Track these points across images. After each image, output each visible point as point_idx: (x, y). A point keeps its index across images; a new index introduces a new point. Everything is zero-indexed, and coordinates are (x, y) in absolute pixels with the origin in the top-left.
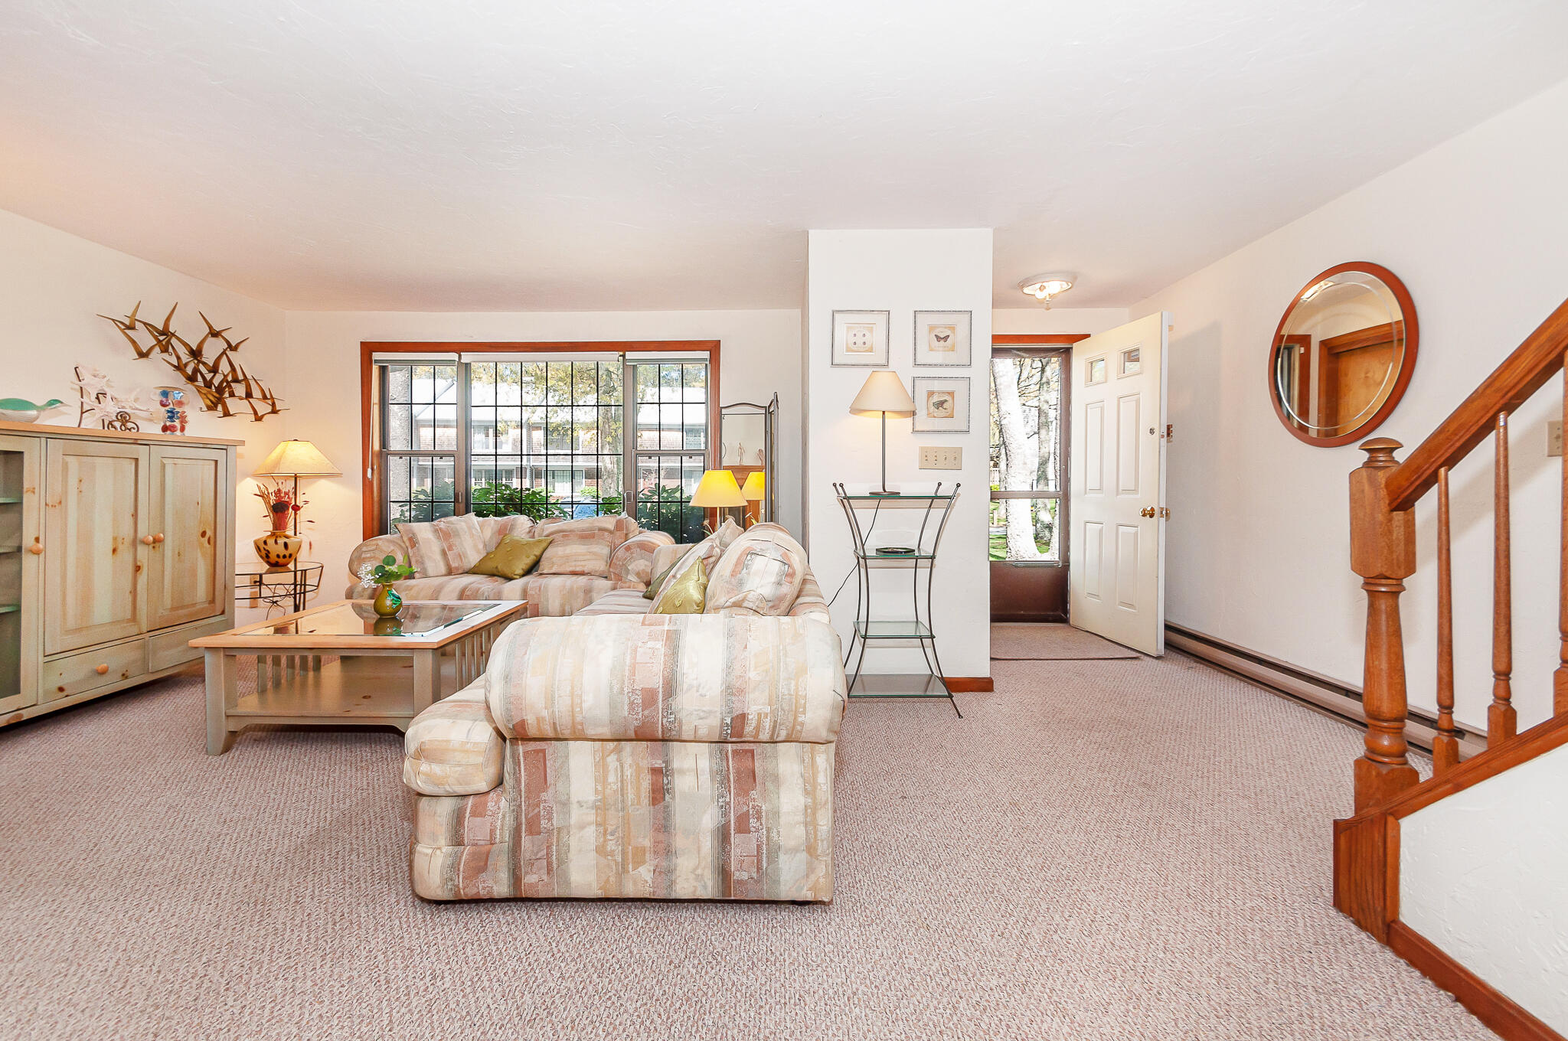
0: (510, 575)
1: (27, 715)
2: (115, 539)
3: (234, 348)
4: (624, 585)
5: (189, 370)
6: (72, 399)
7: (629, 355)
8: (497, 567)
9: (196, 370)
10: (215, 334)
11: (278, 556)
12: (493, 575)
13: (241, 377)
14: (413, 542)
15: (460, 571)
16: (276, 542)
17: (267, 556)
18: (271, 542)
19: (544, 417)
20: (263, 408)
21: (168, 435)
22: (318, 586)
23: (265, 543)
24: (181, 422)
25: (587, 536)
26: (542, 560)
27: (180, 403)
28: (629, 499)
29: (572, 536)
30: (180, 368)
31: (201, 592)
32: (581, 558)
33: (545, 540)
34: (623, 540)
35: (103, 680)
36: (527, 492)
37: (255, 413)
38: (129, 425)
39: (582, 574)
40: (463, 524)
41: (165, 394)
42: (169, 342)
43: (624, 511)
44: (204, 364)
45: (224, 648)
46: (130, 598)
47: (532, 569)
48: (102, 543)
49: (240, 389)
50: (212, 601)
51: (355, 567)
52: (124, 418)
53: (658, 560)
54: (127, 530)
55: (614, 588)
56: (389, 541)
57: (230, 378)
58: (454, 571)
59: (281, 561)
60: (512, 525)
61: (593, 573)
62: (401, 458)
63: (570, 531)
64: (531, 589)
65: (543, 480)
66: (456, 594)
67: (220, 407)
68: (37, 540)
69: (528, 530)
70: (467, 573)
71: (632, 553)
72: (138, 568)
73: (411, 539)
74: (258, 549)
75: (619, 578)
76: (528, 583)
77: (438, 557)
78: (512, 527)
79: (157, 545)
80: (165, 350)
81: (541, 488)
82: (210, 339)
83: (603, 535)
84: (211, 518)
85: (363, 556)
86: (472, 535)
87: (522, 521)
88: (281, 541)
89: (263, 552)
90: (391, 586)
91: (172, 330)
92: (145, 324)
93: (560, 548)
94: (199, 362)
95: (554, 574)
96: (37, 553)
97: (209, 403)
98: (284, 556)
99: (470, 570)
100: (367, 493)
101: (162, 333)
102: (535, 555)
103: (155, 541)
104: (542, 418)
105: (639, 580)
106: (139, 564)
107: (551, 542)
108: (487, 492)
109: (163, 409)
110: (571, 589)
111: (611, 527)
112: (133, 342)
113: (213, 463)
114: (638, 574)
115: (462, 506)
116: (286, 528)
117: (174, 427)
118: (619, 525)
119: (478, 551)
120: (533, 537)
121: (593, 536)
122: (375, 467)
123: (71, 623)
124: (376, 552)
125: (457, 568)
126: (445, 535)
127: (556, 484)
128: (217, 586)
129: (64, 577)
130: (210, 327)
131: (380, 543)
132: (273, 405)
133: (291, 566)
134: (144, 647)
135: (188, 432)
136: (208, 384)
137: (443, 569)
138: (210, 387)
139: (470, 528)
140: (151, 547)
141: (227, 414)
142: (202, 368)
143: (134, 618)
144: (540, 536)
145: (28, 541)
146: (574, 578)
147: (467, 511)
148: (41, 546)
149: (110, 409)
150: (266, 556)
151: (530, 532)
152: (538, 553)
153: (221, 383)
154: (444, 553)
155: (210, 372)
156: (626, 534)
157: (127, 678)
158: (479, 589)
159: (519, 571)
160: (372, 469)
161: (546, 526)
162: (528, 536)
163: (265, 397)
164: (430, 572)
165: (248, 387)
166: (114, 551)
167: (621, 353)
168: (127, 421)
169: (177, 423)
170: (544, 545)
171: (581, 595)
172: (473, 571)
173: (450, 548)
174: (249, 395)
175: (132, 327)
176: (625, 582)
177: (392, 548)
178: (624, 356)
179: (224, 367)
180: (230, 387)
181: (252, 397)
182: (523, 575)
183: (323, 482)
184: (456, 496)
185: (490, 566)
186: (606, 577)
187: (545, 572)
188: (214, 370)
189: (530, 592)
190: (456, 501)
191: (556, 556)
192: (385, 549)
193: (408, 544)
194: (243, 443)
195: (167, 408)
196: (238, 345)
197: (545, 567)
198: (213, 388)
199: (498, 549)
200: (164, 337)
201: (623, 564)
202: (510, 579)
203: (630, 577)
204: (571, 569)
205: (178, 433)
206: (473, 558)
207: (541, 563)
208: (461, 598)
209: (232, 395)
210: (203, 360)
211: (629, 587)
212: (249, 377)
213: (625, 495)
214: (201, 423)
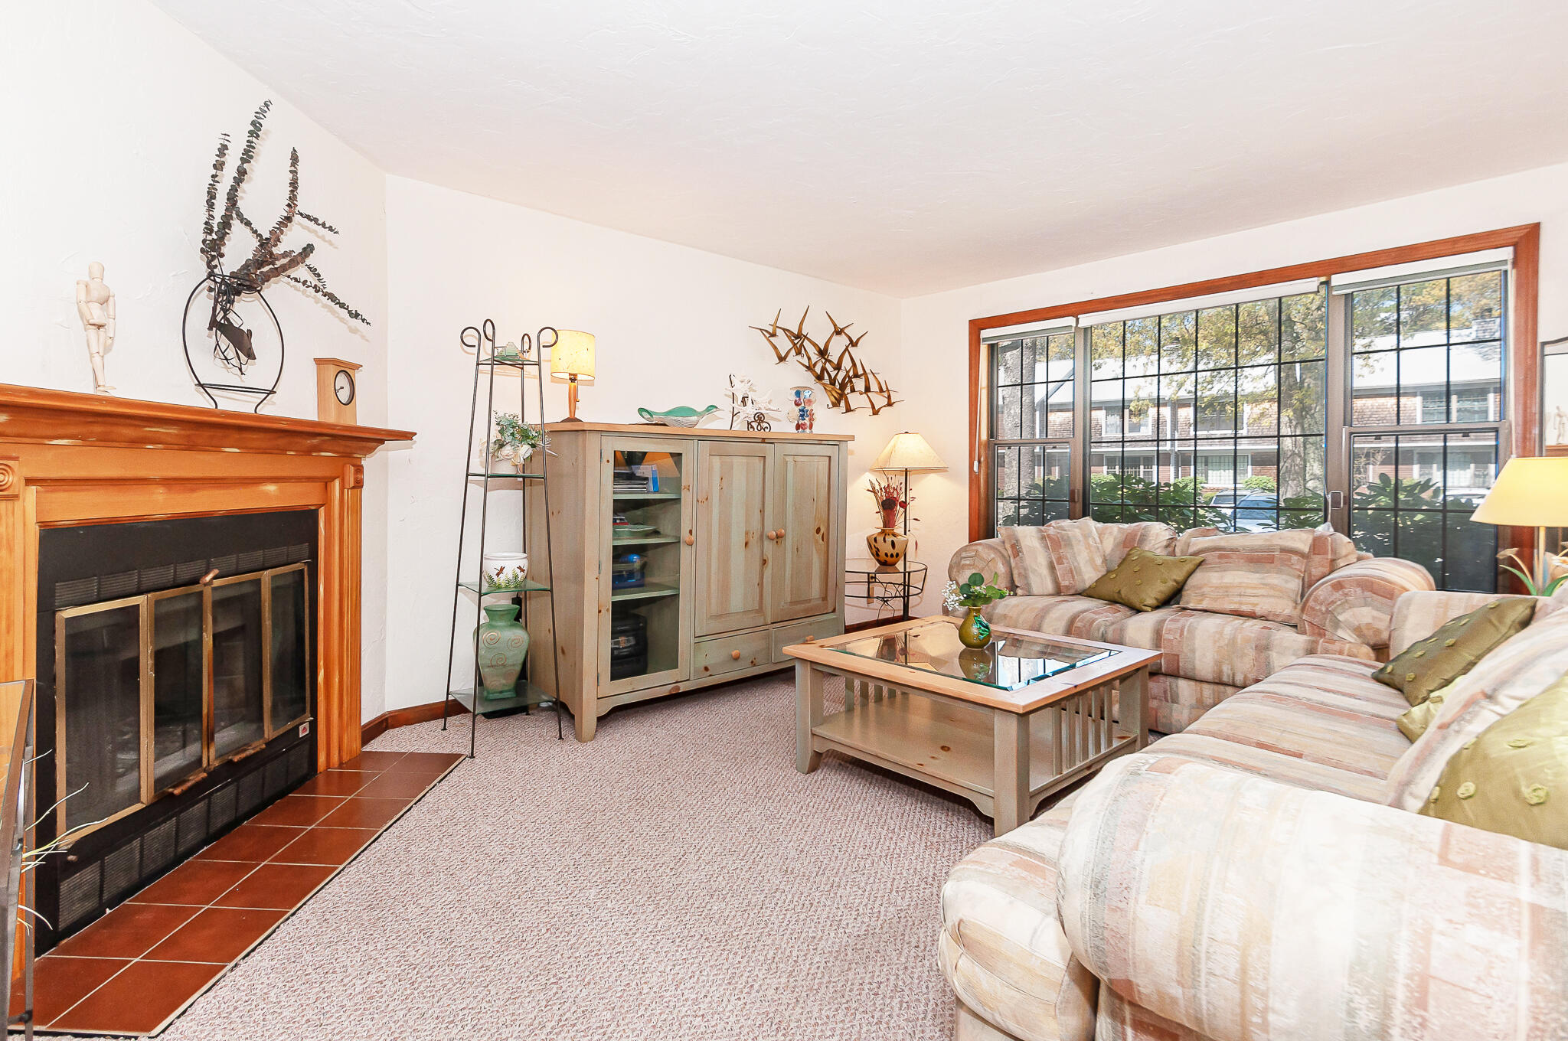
0: (1138, 605)
1: (683, 687)
2: (747, 533)
3: (854, 344)
4: (1330, 646)
5: (818, 369)
6: (725, 405)
7: (1337, 280)
8: (1119, 592)
9: (824, 369)
10: (839, 332)
11: (886, 555)
12: (1113, 602)
13: (860, 372)
14: (1016, 549)
15: (1072, 591)
16: (885, 541)
17: (878, 555)
18: (880, 539)
19: (1193, 390)
20: (880, 401)
21: (801, 435)
22: (922, 590)
23: (875, 540)
24: (810, 420)
25: (1260, 559)
26: (1186, 587)
27: (810, 401)
28: (1336, 504)
29: (1234, 556)
30: (810, 368)
31: (815, 591)
32: (1249, 591)
33: (1191, 560)
34: (1326, 570)
35: (736, 665)
36: (1167, 489)
37: (873, 407)
38: (765, 425)
39: (1252, 616)
40: (1077, 530)
41: (798, 394)
42: (802, 345)
43: (1325, 521)
44: (830, 361)
45: (811, 662)
46: (757, 589)
47: (1172, 598)
48: (737, 538)
49: (859, 384)
50: (825, 599)
51: (954, 574)
52: (760, 418)
53: (1406, 617)
54: (756, 525)
55: (1311, 651)
56: (991, 547)
57: (851, 374)
58: (1064, 590)
59: (889, 559)
60: (1142, 535)
61: (1270, 618)
62: (1009, 448)
63: (1232, 550)
64: (1170, 631)
65: (1192, 467)
66: (1062, 625)
67: (843, 403)
68: (691, 532)
69: (1165, 543)
70: (1080, 594)
71: (1346, 595)
72: (764, 562)
73: (1013, 546)
74: (870, 546)
75: (1319, 631)
76: (1162, 622)
77: (1045, 571)
78: (1143, 538)
79: (779, 540)
80: (799, 353)
81: (1189, 478)
82: (835, 337)
83: (1290, 559)
84: (825, 516)
85: (963, 562)
86: (1088, 547)
87: (1158, 532)
88: (889, 539)
89: (874, 550)
90: (978, 611)
91: (804, 333)
92: (784, 330)
93: (1216, 574)
94: (827, 360)
95: (1206, 611)
96: (691, 544)
97: (834, 400)
98: (892, 556)
99: (1084, 591)
100: (974, 487)
101: (798, 337)
102: (1175, 581)
103: (778, 537)
104: (1189, 392)
105: (1359, 641)
106: (765, 558)
107: (1200, 564)
108: (1111, 487)
109: (797, 409)
110: (1233, 641)
111: (1305, 548)
112: (775, 348)
113: (827, 459)
114: (1358, 631)
115: (1079, 507)
116: (894, 525)
117: (805, 424)
118: (1318, 545)
119: (1095, 568)
120: (1173, 554)
121: (1271, 560)
122: (982, 459)
123: (714, 609)
124: (977, 560)
125: (1068, 587)
126: (1056, 545)
127: (1210, 472)
128: (830, 584)
129: (709, 567)
130: (835, 326)
131: (980, 548)
132: (889, 397)
133: (900, 566)
134: (768, 637)
135: (817, 429)
136: (833, 382)
137: (1050, 587)
138: (834, 384)
139: (1086, 536)
140: (775, 542)
141: (848, 410)
142: (828, 366)
143: (760, 610)
144: (1183, 553)
145: (684, 534)
146: (1238, 622)
147: (1084, 515)
148: (693, 538)
149: (750, 411)
150: (876, 554)
151: (1167, 546)
152: (1180, 577)
153: (844, 378)
154: (1052, 568)
155: (835, 369)
156: (1333, 561)
157: (755, 665)
158: (1094, 621)
159: (1151, 601)
160: (979, 462)
161: (1194, 540)
162: (1165, 552)
163: (881, 390)
164: (1035, 590)
165: (867, 380)
166: (746, 544)
167: (1323, 279)
168: (763, 422)
169: (807, 421)
170: (1188, 567)
171: (1251, 653)
172: (1087, 593)
173: (1060, 561)
174: (868, 389)
175: (773, 335)
176: (1332, 642)
177: (993, 556)
178: (1327, 283)
179: (847, 363)
180: (851, 382)
181: (870, 391)
182: (1157, 607)
183: (932, 476)
184: (1072, 493)
185: (1110, 589)
186: (1295, 626)
187: (1191, 606)
188: (838, 367)
189: (1166, 636)
190: (1072, 500)
191: (1207, 584)
192: (985, 556)
193: (1010, 552)
194: (853, 438)
195: (800, 407)
196: (858, 340)
197: (1190, 598)
198: (837, 384)
199: (1123, 566)
200: (798, 338)
201: (1328, 611)
202: (1139, 611)
203: (1340, 633)
204: (1233, 607)
205: (808, 430)
206: (1089, 576)
207: (1184, 593)
208: (1068, 632)
209: (853, 390)
210: (830, 358)
211: (1341, 653)
212: (868, 371)
213: (1329, 497)
214: (827, 420)
